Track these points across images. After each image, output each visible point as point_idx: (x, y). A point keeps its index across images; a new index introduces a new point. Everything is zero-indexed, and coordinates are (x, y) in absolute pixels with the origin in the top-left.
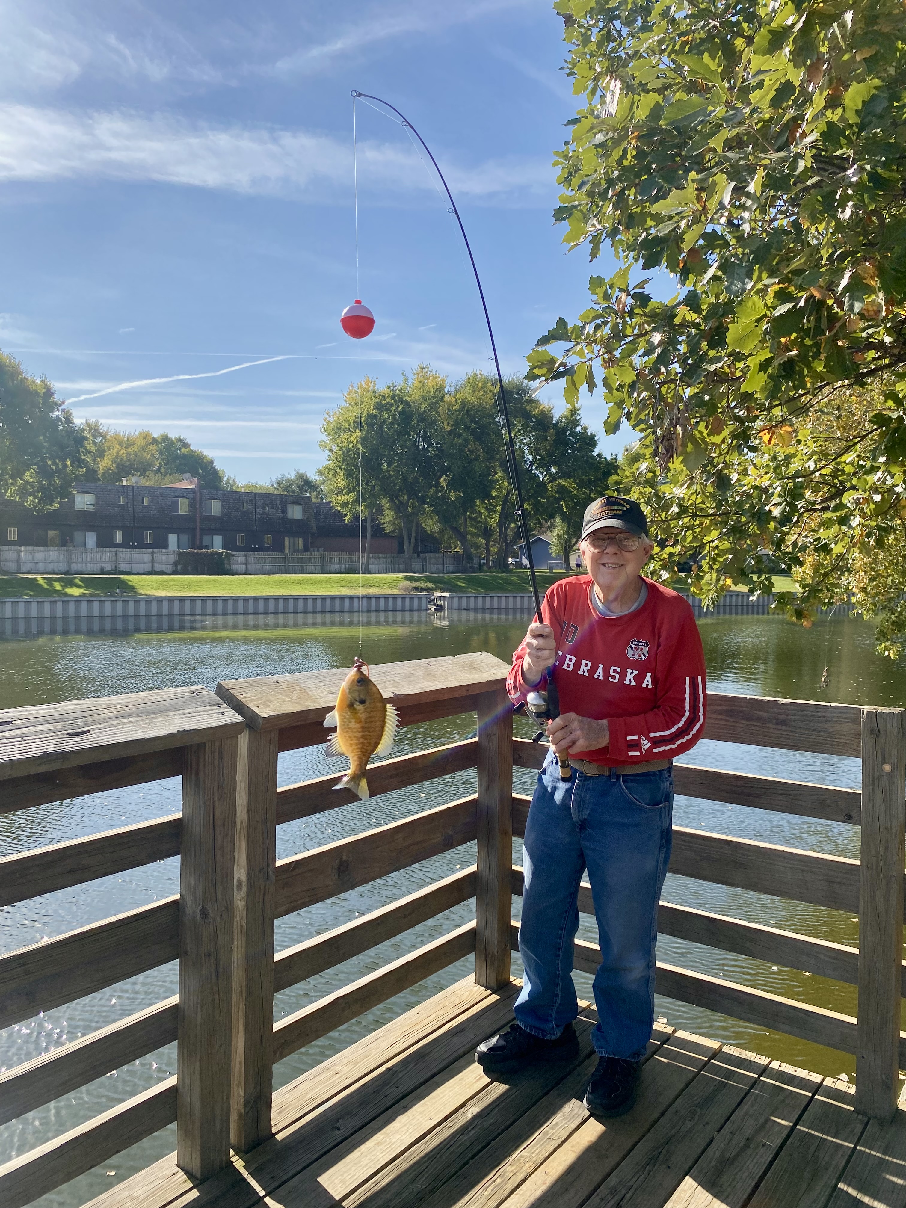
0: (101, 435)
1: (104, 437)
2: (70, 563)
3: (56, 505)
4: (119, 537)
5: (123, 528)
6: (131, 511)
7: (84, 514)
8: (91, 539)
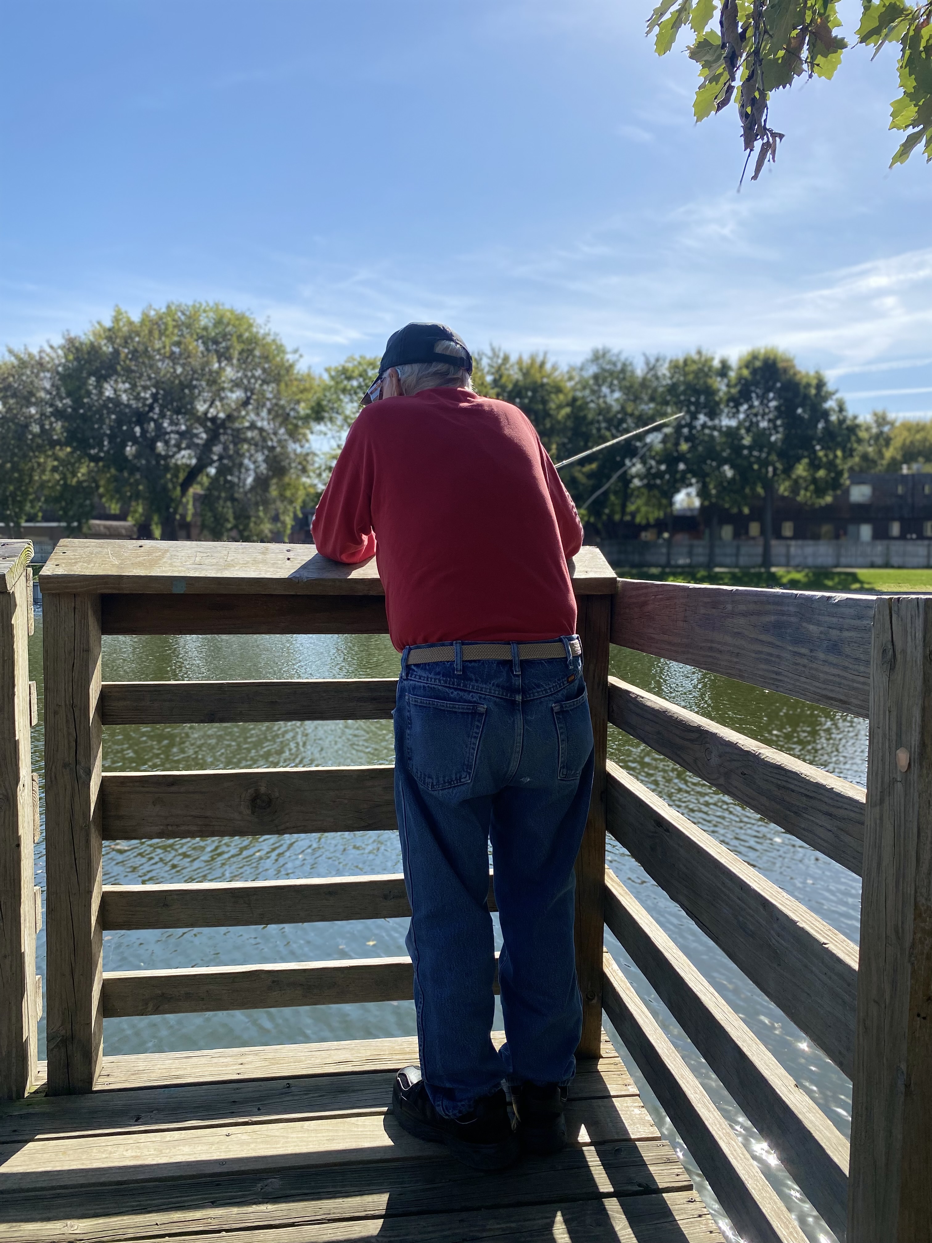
0: (888, 423)
1: (892, 424)
2: (838, 556)
3: (829, 499)
4: (895, 529)
5: (901, 520)
6: (910, 500)
7: (860, 507)
8: (866, 531)
